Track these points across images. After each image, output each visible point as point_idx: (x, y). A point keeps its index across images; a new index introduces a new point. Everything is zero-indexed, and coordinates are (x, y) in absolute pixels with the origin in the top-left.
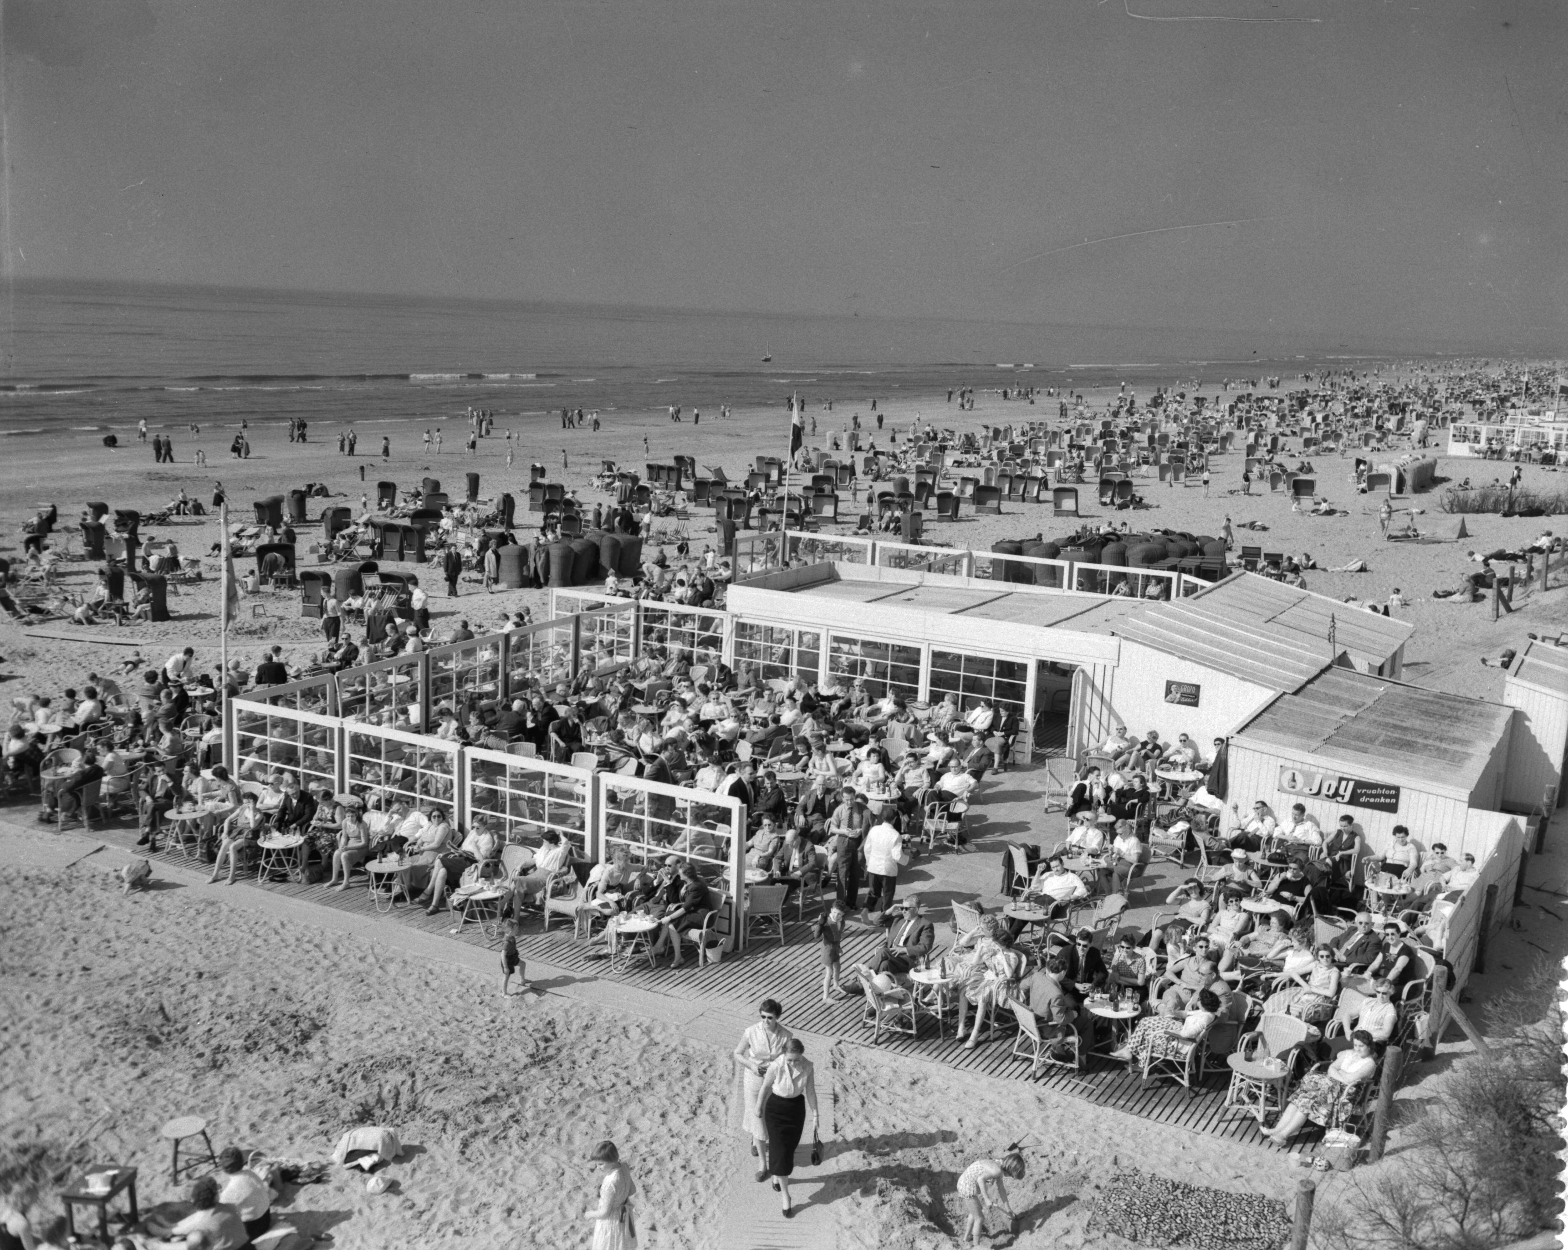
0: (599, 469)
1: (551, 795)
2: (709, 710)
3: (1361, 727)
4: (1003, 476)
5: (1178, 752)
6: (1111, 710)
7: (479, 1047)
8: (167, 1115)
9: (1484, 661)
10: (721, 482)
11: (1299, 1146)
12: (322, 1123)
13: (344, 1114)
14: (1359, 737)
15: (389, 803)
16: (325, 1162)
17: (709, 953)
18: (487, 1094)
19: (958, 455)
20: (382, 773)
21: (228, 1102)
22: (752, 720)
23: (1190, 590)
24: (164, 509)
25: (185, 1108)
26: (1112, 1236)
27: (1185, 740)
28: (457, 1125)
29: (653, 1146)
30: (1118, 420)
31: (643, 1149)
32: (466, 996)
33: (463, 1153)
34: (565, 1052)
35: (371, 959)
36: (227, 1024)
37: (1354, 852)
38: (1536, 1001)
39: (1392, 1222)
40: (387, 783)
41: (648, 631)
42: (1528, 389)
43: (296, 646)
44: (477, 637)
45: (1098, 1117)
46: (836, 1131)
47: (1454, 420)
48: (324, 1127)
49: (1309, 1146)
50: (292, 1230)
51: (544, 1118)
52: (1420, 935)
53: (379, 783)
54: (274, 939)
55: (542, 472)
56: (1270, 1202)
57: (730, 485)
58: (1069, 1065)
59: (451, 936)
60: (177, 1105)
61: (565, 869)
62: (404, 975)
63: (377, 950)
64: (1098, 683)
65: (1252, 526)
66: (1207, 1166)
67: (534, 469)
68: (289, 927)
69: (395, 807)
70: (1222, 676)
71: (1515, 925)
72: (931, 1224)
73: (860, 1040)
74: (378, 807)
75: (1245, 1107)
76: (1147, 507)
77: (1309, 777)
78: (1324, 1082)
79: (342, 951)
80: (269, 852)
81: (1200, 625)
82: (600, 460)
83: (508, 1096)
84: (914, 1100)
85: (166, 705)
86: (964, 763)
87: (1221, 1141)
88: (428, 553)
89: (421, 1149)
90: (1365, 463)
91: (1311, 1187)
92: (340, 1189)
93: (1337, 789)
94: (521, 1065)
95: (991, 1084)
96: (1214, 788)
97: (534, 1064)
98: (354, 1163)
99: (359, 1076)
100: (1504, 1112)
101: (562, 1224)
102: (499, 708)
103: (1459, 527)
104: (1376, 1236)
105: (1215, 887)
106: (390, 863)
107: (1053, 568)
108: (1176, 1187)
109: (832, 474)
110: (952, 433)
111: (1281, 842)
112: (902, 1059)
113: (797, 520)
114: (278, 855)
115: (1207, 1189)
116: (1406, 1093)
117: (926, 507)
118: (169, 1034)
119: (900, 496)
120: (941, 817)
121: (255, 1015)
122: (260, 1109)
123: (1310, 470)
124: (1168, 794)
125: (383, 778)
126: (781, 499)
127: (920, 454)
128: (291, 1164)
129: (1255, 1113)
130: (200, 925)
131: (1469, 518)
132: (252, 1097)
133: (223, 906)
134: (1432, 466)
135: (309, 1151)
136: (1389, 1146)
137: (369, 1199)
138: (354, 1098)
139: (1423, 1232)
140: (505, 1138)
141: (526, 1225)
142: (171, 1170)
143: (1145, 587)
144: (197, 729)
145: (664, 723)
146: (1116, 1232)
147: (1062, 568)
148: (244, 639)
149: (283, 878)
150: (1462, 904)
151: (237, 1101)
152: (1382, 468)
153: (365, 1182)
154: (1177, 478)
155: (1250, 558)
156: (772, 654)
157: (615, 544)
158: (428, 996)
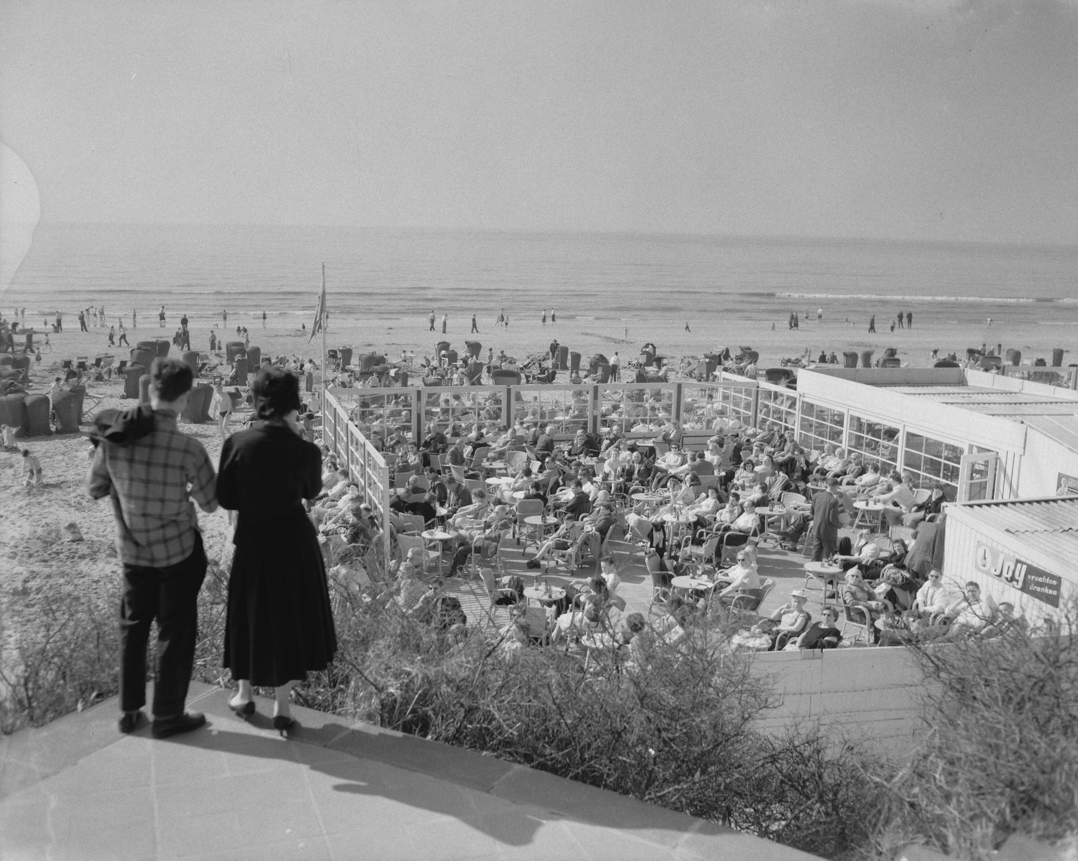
64: (1009, 471)
77: (994, 557)
93: (1014, 571)
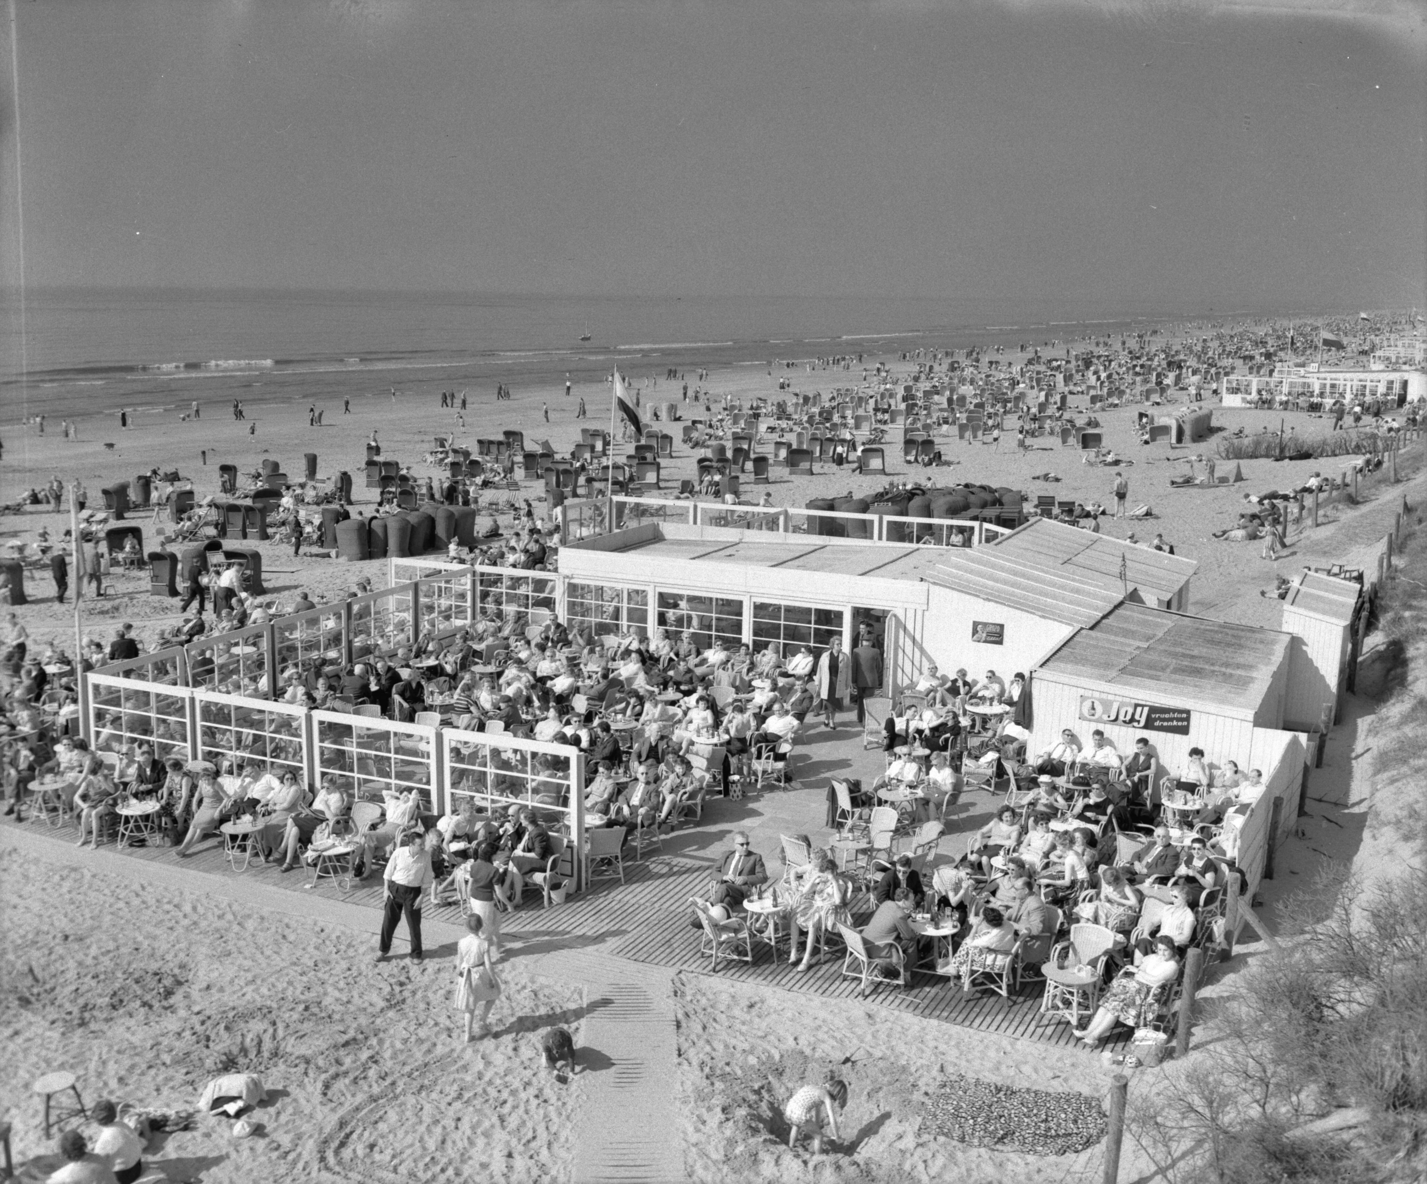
0: (433, 446)
1: (396, 753)
2: (545, 668)
3: (1153, 656)
4: (814, 439)
5: (986, 688)
6: (922, 651)
7: (337, 994)
8: (38, 1072)
9: (1263, 593)
10: (548, 455)
11: (1111, 1046)
12: (187, 1073)
13: (209, 1063)
14: (1151, 666)
15: (241, 767)
16: (191, 1110)
17: (553, 894)
18: (346, 1037)
19: (772, 422)
20: (233, 740)
21: (96, 1058)
22: (586, 674)
23: (991, 538)
24: (19, 499)
25: (55, 1064)
26: (942, 1139)
27: (992, 676)
28: (318, 1068)
29: (507, 1079)
30: (919, 385)
31: (498, 1082)
32: (322, 947)
33: (325, 1094)
34: (419, 995)
35: (229, 917)
36: (93, 983)
37: (1151, 773)
38: (1323, 898)
39: (1200, 1109)
40: (238, 749)
41: (485, 595)
42: (1293, 343)
43: (147, 623)
44: (319, 607)
45: (924, 1029)
46: (680, 1055)
47: (1227, 374)
48: (190, 1077)
49: (1120, 1045)
50: (162, 1176)
51: (401, 1058)
52: (1213, 847)
53: (231, 749)
54: (136, 902)
55: (377, 450)
56: (1086, 1098)
57: (558, 457)
58: (896, 982)
59: (306, 891)
60: (48, 1062)
61: (413, 822)
62: (262, 930)
63: (236, 907)
64: (910, 627)
65: (1046, 477)
66: (1027, 1069)
67: (370, 448)
68: (149, 889)
69: (248, 770)
70: (1025, 615)
71: (1301, 834)
72: (773, 1137)
73: (699, 970)
74: (230, 772)
75: (1060, 1012)
76: (948, 463)
77: (1107, 705)
78: (1132, 985)
79: (201, 910)
80: (127, 819)
81: (1002, 569)
82: (432, 438)
83: (366, 1038)
84: (751, 1021)
85: (27, 682)
86: (787, 706)
87: (1039, 1045)
88: (270, 531)
89: (285, 1093)
90: (1147, 416)
91: (1124, 1082)
92: (208, 1135)
93: (1133, 715)
94: (378, 1009)
95: (824, 1003)
96: (1021, 719)
97: (390, 1007)
98: (220, 1110)
99: (222, 1026)
100: (1298, 1003)
101: (422, 1156)
102: (344, 673)
103: (1235, 471)
104: (1186, 1124)
105: (1024, 811)
106: (245, 824)
107: (864, 521)
108: (999, 1090)
109: (653, 442)
110: (765, 401)
111: (1084, 765)
112: (738, 984)
113: (621, 486)
114: (136, 821)
115: (1028, 1091)
116: (1207, 992)
117: (743, 471)
118: (39, 994)
119: (719, 461)
120: (768, 758)
121: (119, 974)
122: (127, 1062)
123: (1097, 425)
124: (978, 728)
125: (233, 744)
126: (606, 468)
127: (735, 422)
128: (158, 1113)
129: (1069, 1018)
130: (64, 890)
131: (1243, 462)
132: (119, 1052)
133: (85, 871)
134: (1209, 416)
135: (176, 1100)
136: (1194, 1041)
137: (236, 1144)
138: (217, 1048)
139: (1229, 1117)
140: (365, 1078)
141: (388, 1158)
142: (44, 1125)
143: (949, 537)
144: (55, 705)
145: (502, 681)
146: (946, 1135)
147: (872, 522)
148: (98, 618)
149: (142, 843)
150: (1251, 815)
151: (104, 1057)
152: (1161, 421)
153: (231, 1127)
154: (975, 437)
155: (1045, 506)
156: (603, 612)
157: (450, 516)
158: (285, 947)
